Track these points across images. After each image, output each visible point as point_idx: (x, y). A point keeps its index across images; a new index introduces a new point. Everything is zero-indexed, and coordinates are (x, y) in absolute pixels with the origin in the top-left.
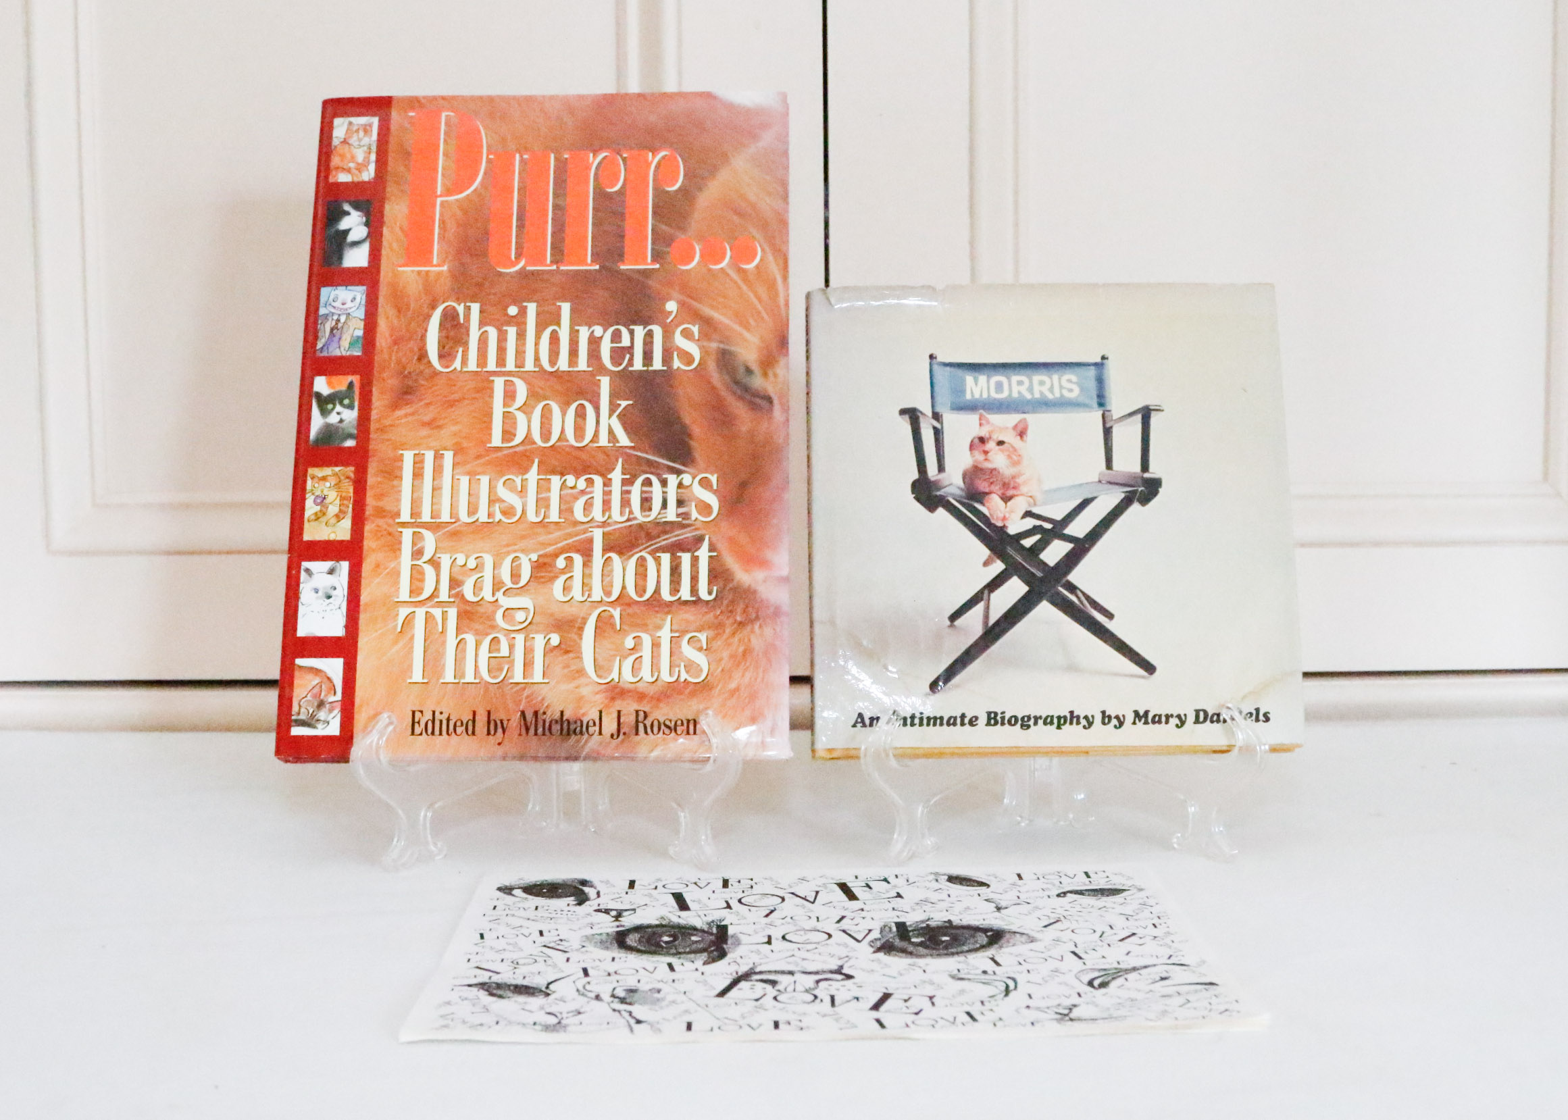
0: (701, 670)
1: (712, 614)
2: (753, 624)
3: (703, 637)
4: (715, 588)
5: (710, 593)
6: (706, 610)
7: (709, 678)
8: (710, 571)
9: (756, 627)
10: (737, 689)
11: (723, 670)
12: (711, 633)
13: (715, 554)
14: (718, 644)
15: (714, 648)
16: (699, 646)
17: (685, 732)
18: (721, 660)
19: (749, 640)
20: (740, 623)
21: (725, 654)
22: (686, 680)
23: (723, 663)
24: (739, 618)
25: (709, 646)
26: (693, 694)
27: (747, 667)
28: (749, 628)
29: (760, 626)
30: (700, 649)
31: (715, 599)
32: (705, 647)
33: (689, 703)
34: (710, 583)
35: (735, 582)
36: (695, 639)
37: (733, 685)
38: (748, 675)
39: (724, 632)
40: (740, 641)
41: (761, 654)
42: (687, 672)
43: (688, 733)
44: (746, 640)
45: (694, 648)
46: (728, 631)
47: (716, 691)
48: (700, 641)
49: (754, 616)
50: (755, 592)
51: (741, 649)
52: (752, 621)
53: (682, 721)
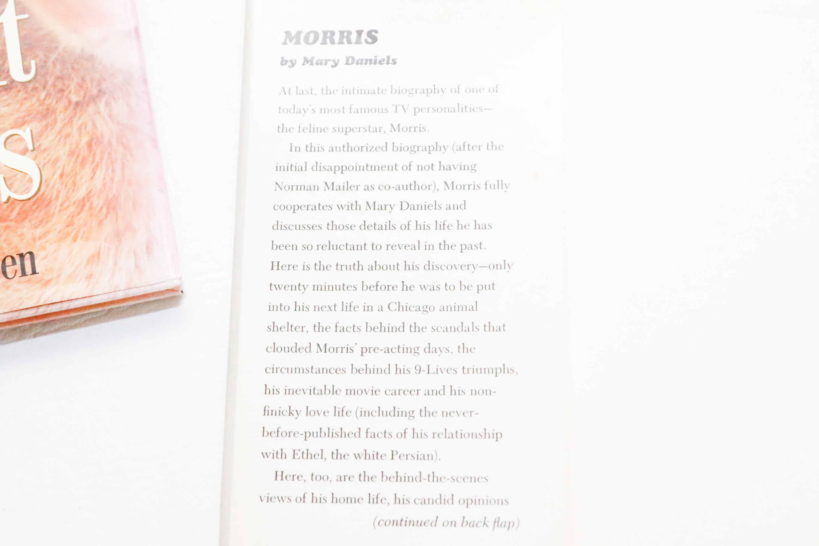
0: (31, 180)
1: (34, 100)
2: (95, 102)
3: (25, 133)
4: (33, 63)
5: (27, 71)
6: (25, 95)
7: (43, 188)
8: (23, 39)
9: (102, 106)
10: (88, 196)
11: (62, 175)
12: (36, 126)
13: (26, 16)
14: (51, 136)
15: (43, 147)
16: (21, 147)
17: (19, 273)
18: (56, 161)
19: (94, 125)
20: (77, 104)
21: (62, 152)
22: (9, 198)
23: (60, 164)
24: (74, 98)
25: (36, 145)
26: (22, 216)
27: (97, 165)
28: (91, 109)
29: (107, 104)
30: (24, 152)
31: (35, 78)
32: (31, 148)
33: (19, 231)
34: (24, 57)
35: (60, 49)
36: (15, 138)
37: (81, 193)
38: (100, 175)
39: (55, 121)
40: (80, 129)
41: (114, 141)
42: (9, 187)
43: (24, 274)
44: (90, 126)
45: (14, 151)
46: (61, 117)
47: (56, 206)
48: (21, 139)
49: (95, 91)
50: (91, 58)
51: (85, 139)
52: (94, 99)
53: (13, 258)
